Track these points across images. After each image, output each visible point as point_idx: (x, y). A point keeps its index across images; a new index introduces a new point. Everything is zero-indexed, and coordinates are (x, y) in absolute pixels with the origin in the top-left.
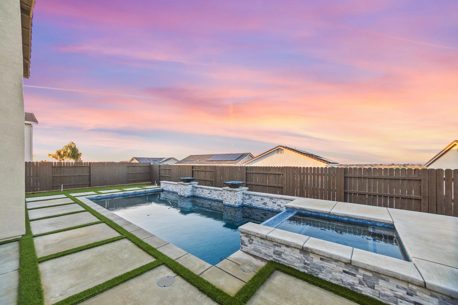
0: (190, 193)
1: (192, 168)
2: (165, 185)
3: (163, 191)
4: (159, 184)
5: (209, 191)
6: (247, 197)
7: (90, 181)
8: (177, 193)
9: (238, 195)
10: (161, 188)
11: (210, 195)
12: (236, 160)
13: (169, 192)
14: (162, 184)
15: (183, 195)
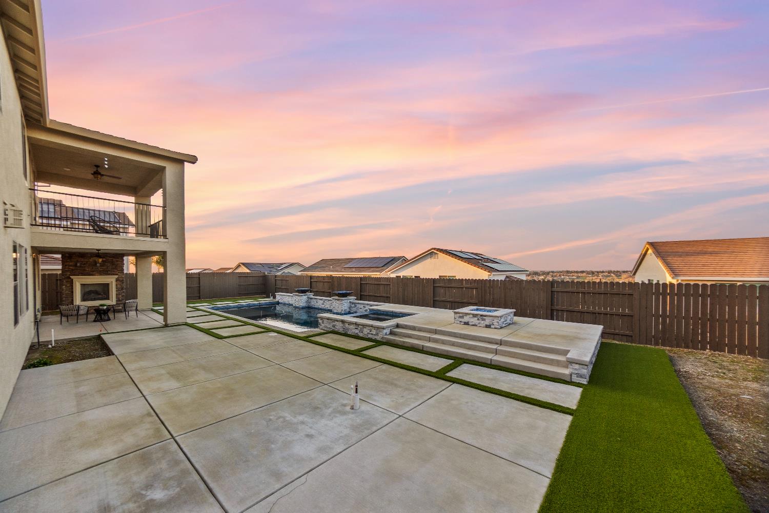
0: (305, 304)
1: (311, 279)
2: (281, 297)
3: (278, 303)
4: (274, 297)
5: (322, 302)
6: (353, 306)
7: (200, 294)
8: (292, 305)
9: (344, 303)
10: (277, 300)
11: (323, 306)
12: (382, 267)
13: (285, 304)
14: (277, 296)
15: (298, 306)
